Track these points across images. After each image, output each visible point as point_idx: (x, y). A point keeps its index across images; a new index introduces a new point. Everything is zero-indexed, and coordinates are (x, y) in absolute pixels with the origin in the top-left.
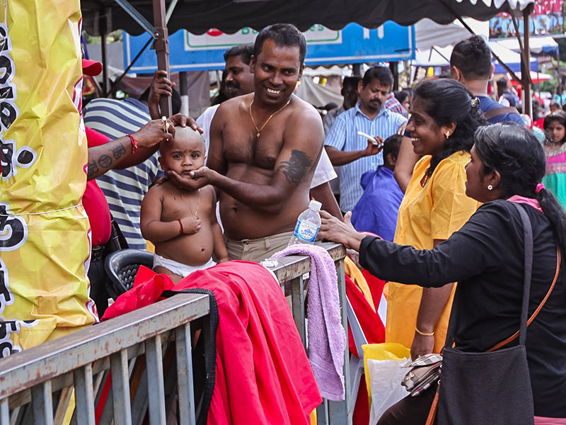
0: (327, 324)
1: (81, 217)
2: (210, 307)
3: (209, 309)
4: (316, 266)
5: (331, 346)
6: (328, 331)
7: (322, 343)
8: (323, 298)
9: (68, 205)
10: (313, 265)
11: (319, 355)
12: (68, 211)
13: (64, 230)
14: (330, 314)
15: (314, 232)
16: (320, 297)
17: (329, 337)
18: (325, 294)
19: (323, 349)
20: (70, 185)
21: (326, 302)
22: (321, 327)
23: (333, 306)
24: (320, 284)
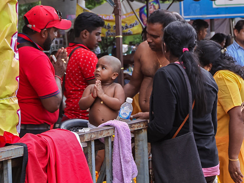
0: (122, 163)
1: (13, 103)
2: (24, 153)
3: (23, 153)
4: (118, 132)
5: (124, 174)
6: (123, 167)
7: (119, 173)
8: (120, 149)
9: (6, 97)
10: (116, 131)
11: (118, 179)
12: (5, 100)
13: (3, 109)
14: (124, 157)
15: (128, 114)
16: (119, 149)
17: (123, 169)
18: (122, 147)
19: (120, 175)
20: (6, 87)
21: (122, 151)
22: (119, 164)
23: (126, 153)
24: (119, 141)
